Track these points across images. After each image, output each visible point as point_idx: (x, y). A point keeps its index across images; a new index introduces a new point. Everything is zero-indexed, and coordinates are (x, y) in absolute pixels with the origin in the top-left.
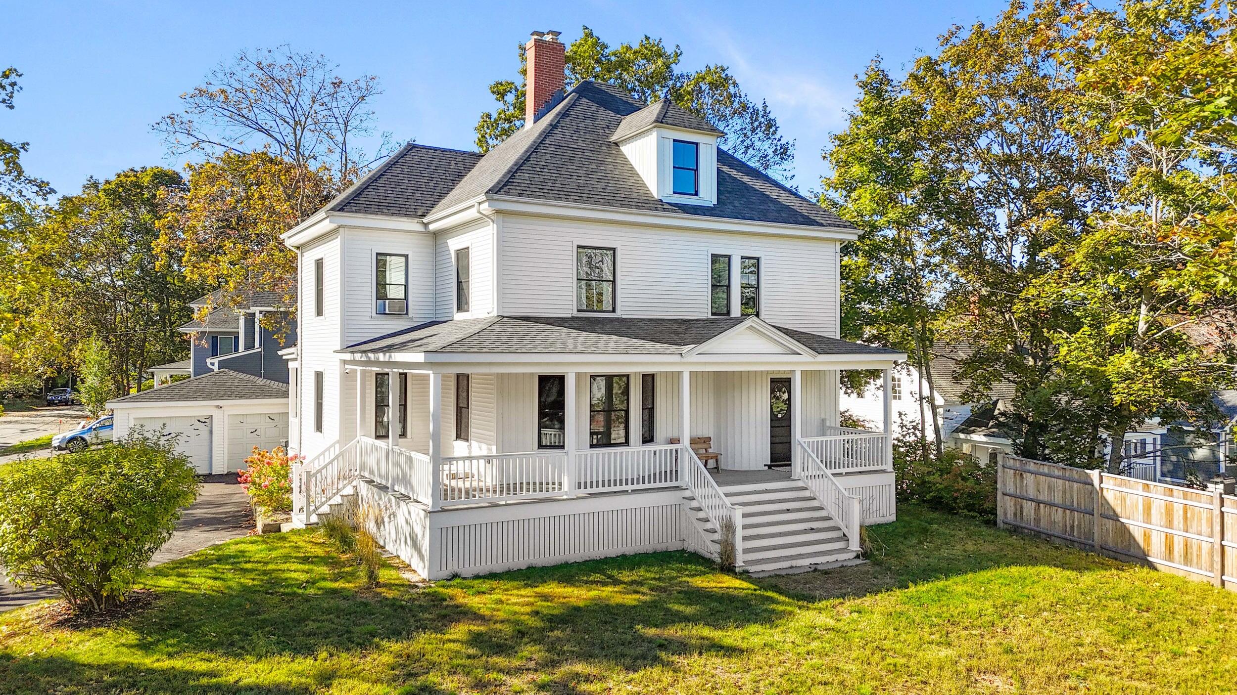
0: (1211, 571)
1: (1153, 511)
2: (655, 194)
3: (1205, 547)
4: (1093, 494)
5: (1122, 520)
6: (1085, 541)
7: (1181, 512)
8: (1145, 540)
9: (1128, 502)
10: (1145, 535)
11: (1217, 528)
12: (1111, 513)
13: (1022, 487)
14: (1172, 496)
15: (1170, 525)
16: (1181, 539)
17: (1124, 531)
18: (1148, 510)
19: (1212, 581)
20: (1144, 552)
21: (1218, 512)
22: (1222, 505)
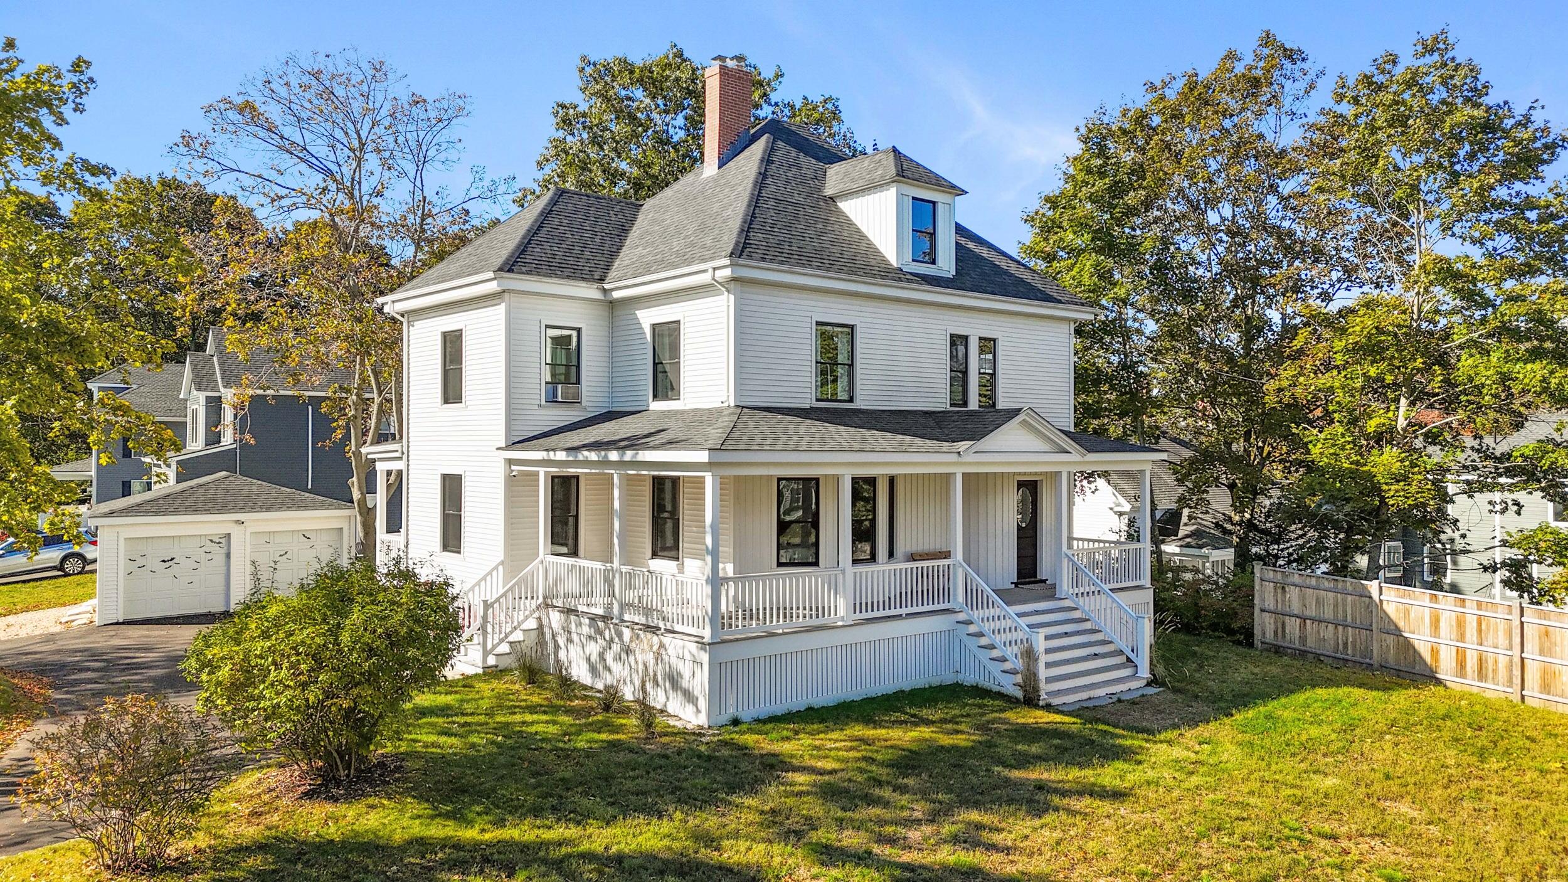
0: (1510, 686)
1: (1442, 624)
2: (894, 262)
3: (1503, 661)
4: (1371, 607)
5: (1405, 635)
6: (1361, 660)
7: (1475, 624)
8: (1432, 656)
9: (1412, 615)
10: (1432, 650)
11: (1517, 640)
12: (1392, 627)
13: (1283, 601)
14: (1464, 607)
15: (1462, 637)
16: (1475, 654)
17: (1407, 647)
18: (1436, 623)
19: (1511, 697)
20: (1432, 671)
21: (1518, 623)
22: (1522, 615)
